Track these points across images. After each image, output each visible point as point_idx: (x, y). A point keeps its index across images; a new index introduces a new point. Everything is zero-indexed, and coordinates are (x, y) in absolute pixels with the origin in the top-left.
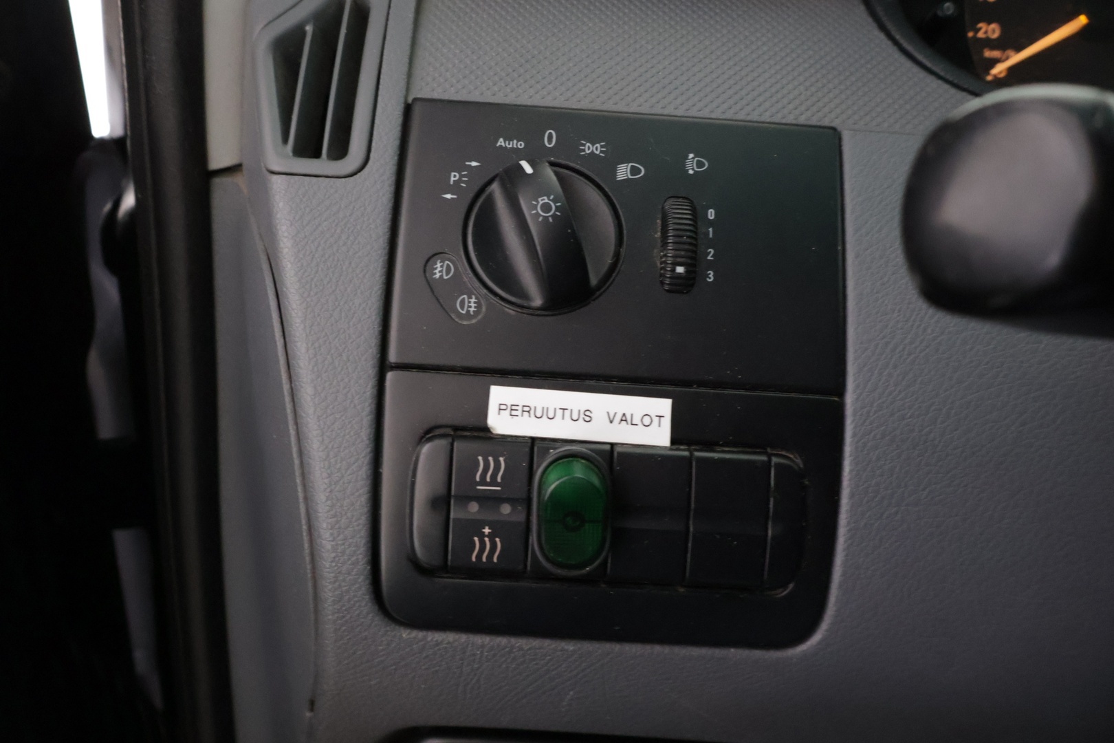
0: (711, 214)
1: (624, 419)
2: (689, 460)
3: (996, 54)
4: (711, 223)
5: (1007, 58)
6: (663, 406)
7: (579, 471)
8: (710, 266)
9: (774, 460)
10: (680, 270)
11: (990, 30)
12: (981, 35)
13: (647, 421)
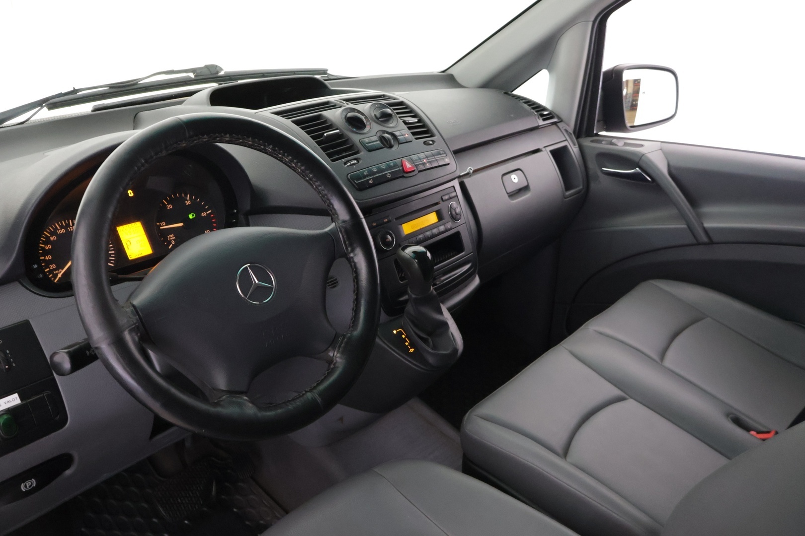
0: (8, 352)
1: (8, 402)
2: (27, 403)
3: (57, 272)
4: (9, 353)
5: (60, 272)
6: (16, 395)
7: (5, 417)
8: (13, 362)
9: (45, 394)
10: (7, 367)
11: (53, 266)
12: (51, 268)
13: (14, 400)
